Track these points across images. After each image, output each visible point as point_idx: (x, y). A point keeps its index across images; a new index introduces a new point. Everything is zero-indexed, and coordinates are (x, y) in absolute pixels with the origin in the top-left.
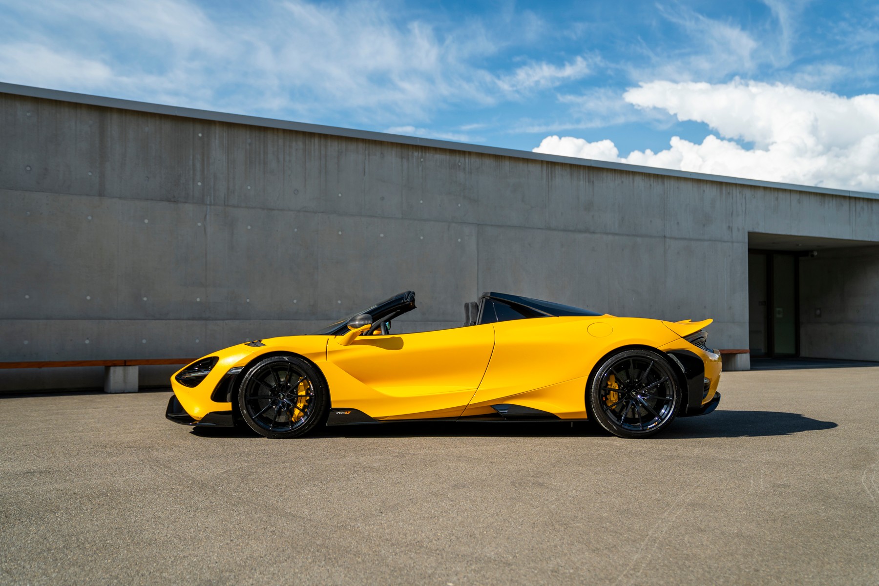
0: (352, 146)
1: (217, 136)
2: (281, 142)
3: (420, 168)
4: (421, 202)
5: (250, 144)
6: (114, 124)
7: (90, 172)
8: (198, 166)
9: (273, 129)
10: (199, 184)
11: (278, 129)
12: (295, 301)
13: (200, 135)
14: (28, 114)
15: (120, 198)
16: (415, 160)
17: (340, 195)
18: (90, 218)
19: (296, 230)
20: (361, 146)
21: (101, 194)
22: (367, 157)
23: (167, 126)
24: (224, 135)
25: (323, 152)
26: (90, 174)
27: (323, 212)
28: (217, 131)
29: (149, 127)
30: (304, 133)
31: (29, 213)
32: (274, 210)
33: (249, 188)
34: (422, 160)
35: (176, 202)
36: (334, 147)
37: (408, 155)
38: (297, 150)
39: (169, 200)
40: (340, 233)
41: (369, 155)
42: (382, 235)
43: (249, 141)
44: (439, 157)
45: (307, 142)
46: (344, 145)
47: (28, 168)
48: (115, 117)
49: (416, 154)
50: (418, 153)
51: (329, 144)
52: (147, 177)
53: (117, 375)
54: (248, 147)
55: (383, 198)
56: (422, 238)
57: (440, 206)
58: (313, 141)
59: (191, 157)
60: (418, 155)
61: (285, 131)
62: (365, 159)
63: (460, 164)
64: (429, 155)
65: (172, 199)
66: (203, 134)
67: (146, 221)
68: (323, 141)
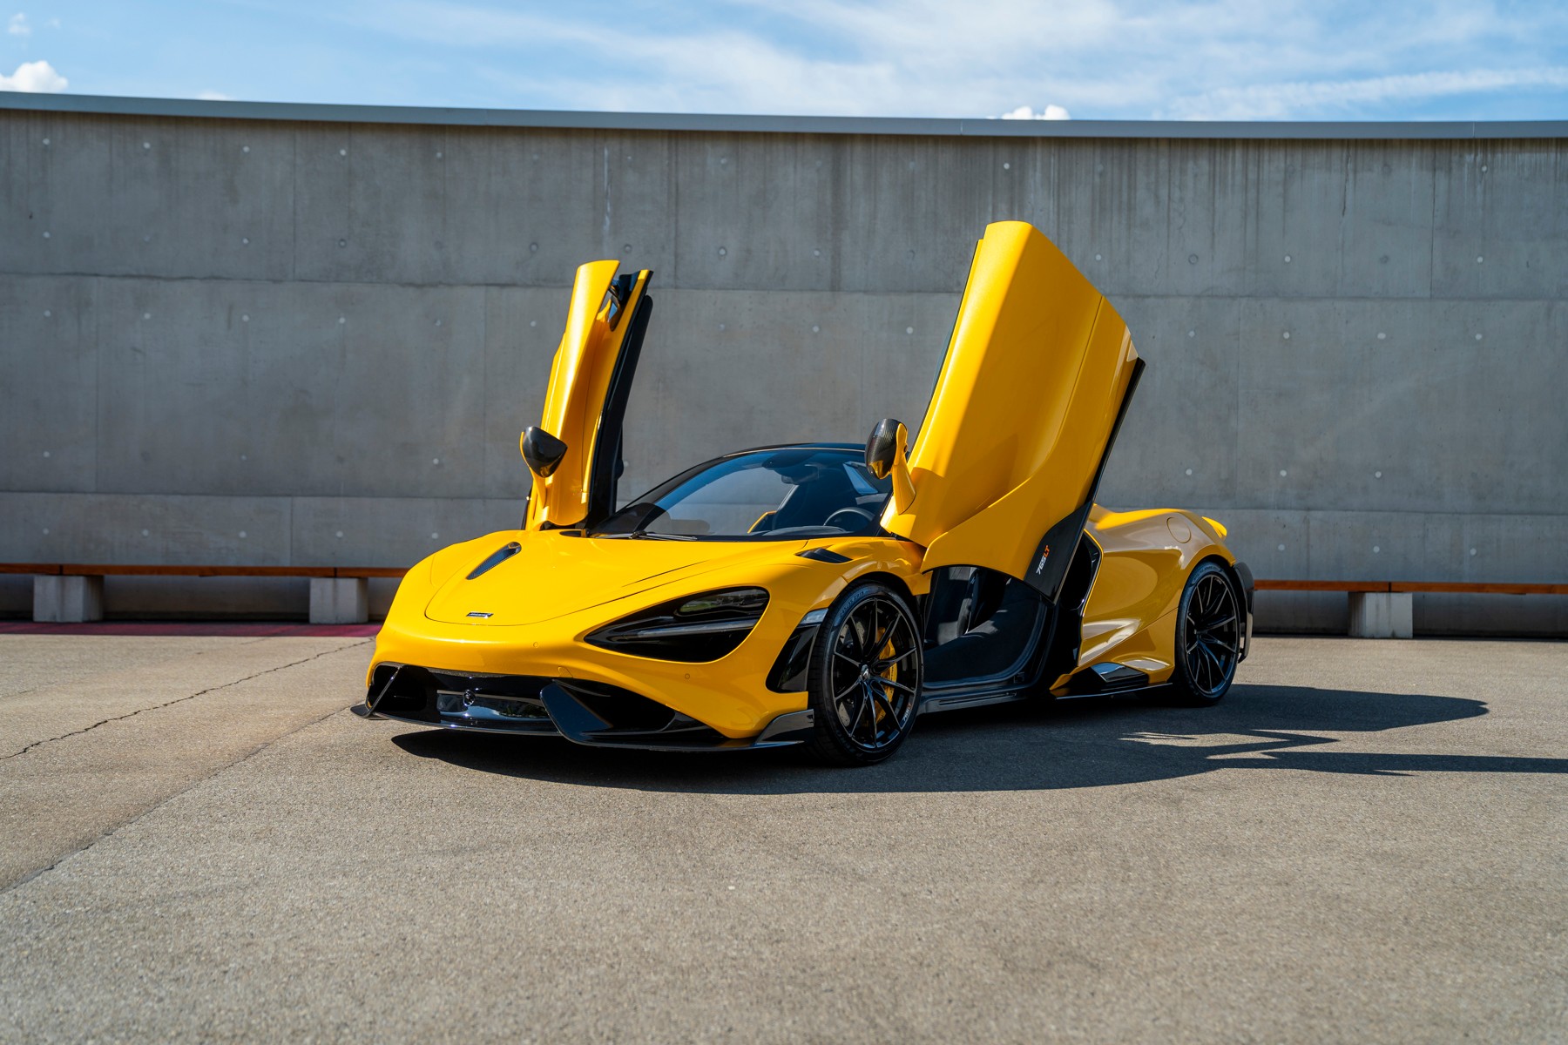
0: (1317, 157)
1: (1039, 165)
2: (1163, 164)
3: (1479, 189)
4: (1480, 260)
5: (1101, 175)
6: (856, 164)
7: (818, 249)
9: (1147, 141)
11: (1157, 140)
12: (1189, 472)
13: (1007, 166)
14: (723, 161)
15: (866, 292)
16: (1466, 171)
17: (1288, 259)
18: (816, 329)
19: (1192, 334)
20: (1337, 154)
21: (835, 287)
22: (1351, 176)
23: (947, 156)
24: (1052, 161)
25: (1252, 176)
26: (817, 253)
27: (1249, 296)
28: (1038, 156)
29: (915, 162)
30: (1212, 142)
31: (722, 326)
32: (1148, 296)
33: (1099, 257)
34: (1484, 169)
36: (1275, 164)
37: (1450, 161)
38: (1196, 176)
39: (949, 291)
40: (1287, 335)
41: (1355, 172)
42: (1382, 336)
43: (1099, 168)
44: (1527, 158)
45: (1218, 159)
46: (1298, 156)
47: (722, 252)
48: (859, 149)
49: (1469, 158)
50: (1476, 155)
51: (1266, 158)
52: (912, 251)
54: (1097, 180)
55: (1385, 260)
56: (1479, 337)
57: (1528, 266)
58: (1230, 154)
59: (990, 209)
60: (1475, 159)
61: (1171, 142)
62: (1346, 180)
64: (1502, 158)
65: (954, 289)
66: (1012, 165)
67: (910, 330)
68: (1252, 153)
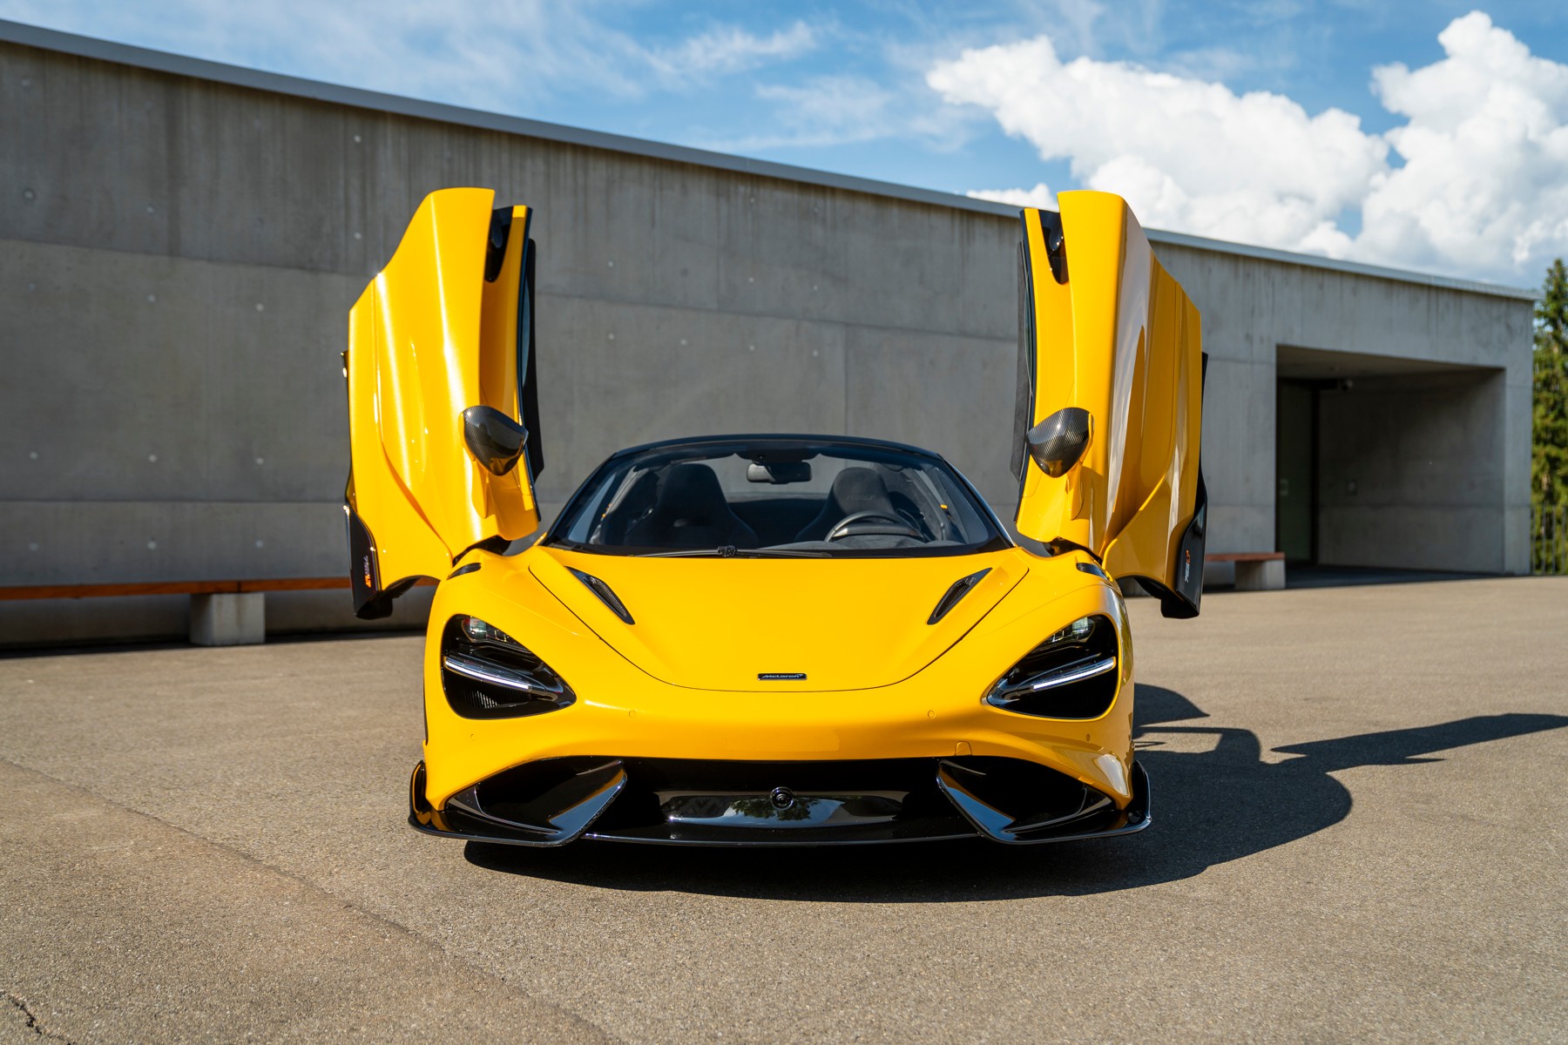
0: (632, 171)
1: (389, 143)
3: (750, 217)
4: (751, 280)
5: (450, 161)
6: (194, 111)
7: (151, 205)
8: (355, 199)
9: (490, 133)
10: (358, 236)
11: (499, 133)
13: (358, 139)
14: (25, 83)
15: (210, 260)
16: (740, 201)
17: (611, 264)
18: (152, 298)
20: (647, 171)
21: (173, 251)
22: (658, 193)
23: (295, 120)
24: (402, 139)
25: (580, 181)
26: (150, 210)
27: (581, 296)
28: (389, 132)
29: (262, 120)
30: (547, 143)
31: (32, 286)
34: (752, 200)
35: (314, 270)
36: (599, 172)
37: (729, 191)
38: (533, 174)
39: (301, 267)
40: (611, 337)
41: (661, 188)
42: (684, 342)
44: (781, 195)
45: (552, 160)
46: (617, 167)
47: (29, 195)
48: (197, 96)
49: (742, 189)
50: (746, 187)
51: (592, 166)
52: (261, 219)
53: (223, 610)
55: (685, 272)
56: (752, 348)
57: (783, 289)
58: (562, 157)
59: (342, 183)
60: (745, 191)
61: (512, 137)
62: (655, 196)
63: (816, 210)
64: (766, 194)
65: (308, 266)
66: (362, 137)
67: (260, 307)
68: (580, 159)
